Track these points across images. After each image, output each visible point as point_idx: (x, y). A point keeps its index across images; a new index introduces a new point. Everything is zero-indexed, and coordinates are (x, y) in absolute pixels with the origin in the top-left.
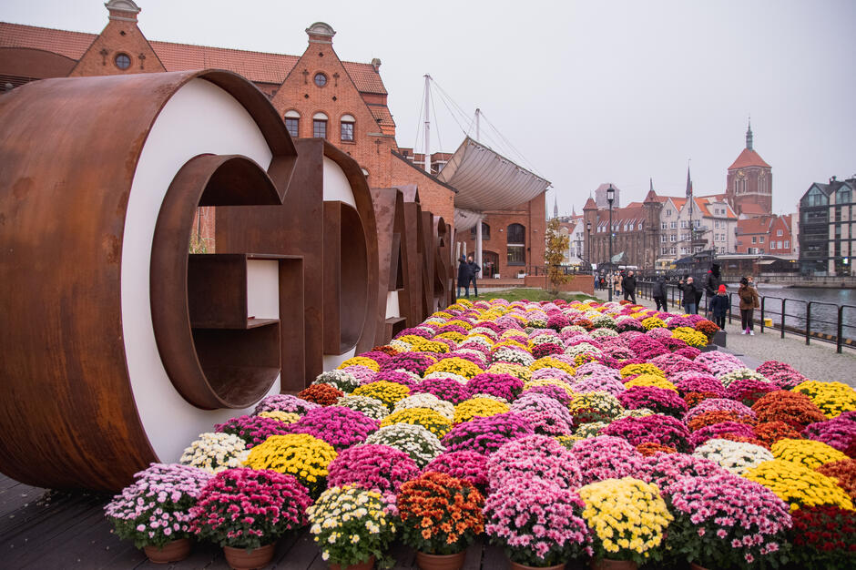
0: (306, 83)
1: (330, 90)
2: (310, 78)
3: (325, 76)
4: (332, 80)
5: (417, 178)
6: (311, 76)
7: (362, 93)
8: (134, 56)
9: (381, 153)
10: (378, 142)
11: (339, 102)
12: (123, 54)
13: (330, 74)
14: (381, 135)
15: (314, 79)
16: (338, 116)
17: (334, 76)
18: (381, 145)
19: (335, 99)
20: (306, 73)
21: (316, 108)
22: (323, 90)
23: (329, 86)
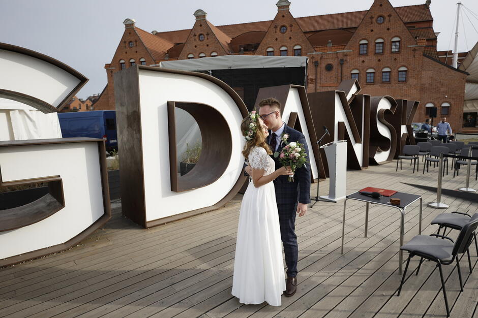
0: (372, 23)
1: (386, 24)
2: (374, 20)
3: (383, 17)
4: (387, 19)
5: (440, 69)
6: (375, 18)
7: (405, 24)
8: (288, 26)
9: (416, 56)
10: (414, 50)
11: (391, 31)
12: (284, 26)
13: (386, 15)
14: (417, 46)
15: (377, 21)
16: (390, 38)
17: (389, 16)
18: (416, 52)
19: (388, 29)
20: (372, 18)
21: (377, 36)
22: (382, 25)
23: (385, 23)
